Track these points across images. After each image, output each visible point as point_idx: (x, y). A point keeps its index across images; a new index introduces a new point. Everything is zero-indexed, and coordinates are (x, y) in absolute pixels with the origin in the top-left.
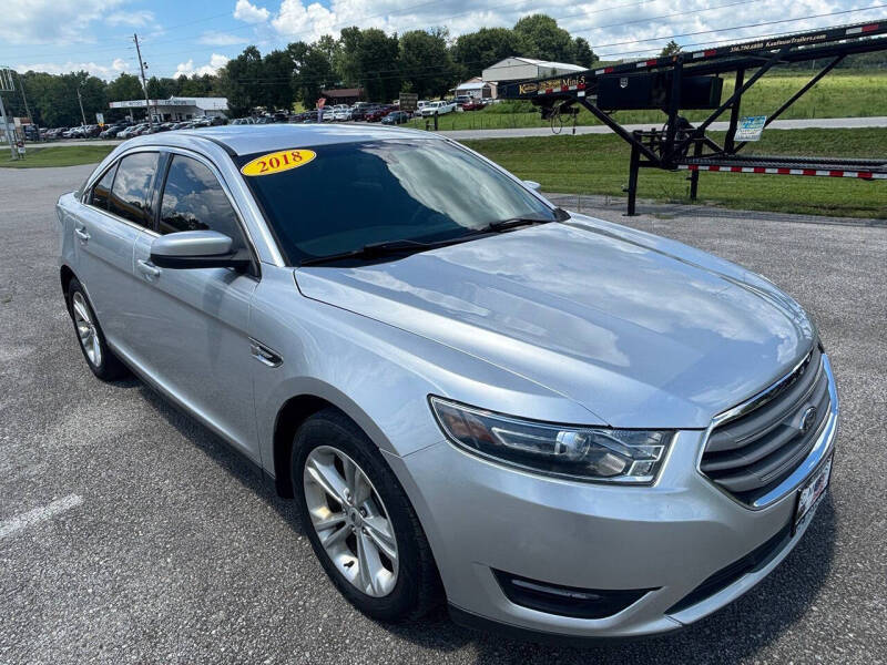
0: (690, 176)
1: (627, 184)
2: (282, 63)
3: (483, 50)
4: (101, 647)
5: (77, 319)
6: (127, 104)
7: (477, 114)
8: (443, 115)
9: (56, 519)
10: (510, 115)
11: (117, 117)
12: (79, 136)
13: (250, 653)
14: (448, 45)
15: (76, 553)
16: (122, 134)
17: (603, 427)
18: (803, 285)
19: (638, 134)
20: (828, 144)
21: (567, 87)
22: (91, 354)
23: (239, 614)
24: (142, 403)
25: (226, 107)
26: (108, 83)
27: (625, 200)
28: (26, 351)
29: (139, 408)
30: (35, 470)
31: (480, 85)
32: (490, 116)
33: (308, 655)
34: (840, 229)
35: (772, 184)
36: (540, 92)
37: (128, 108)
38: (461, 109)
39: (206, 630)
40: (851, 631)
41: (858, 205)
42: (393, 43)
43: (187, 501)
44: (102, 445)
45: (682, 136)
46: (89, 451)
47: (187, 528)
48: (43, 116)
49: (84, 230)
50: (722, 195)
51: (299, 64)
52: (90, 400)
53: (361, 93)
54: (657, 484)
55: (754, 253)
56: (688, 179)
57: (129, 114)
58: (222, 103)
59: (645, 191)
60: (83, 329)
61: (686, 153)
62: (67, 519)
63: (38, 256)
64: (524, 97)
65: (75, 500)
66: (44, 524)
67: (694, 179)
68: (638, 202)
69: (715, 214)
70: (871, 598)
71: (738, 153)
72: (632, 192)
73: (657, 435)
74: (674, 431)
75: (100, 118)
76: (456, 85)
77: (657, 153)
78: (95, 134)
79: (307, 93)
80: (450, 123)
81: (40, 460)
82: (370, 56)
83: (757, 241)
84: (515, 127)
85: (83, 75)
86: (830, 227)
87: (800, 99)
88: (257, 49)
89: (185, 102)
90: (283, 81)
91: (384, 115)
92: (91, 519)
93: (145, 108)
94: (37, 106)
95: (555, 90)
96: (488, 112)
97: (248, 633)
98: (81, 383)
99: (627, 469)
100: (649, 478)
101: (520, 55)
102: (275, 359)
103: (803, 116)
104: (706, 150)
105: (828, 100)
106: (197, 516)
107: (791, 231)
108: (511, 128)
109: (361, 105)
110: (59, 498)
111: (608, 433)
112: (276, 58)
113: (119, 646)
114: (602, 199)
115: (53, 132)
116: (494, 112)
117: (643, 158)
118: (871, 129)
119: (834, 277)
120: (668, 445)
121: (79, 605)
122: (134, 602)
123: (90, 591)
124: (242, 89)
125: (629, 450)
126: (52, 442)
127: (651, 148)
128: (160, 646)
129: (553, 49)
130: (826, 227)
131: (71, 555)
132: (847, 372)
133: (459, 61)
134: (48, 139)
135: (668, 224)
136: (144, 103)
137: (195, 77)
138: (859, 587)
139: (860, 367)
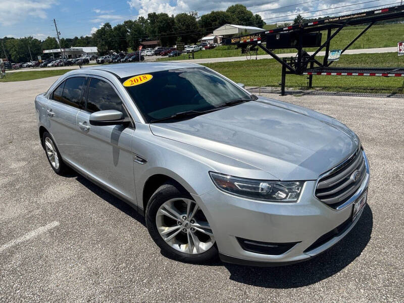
0: (309, 77)
1: (281, 81)
2: (121, 30)
3: (213, 21)
4: (77, 279)
5: (47, 149)
6: (51, 51)
7: (211, 50)
8: (196, 52)
9: (50, 231)
10: (227, 51)
11: (47, 57)
12: (29, 66)
13: (137, 278)
14: (197, 20)
15: (60, 244)
16: (50, 65)
17: (277, 181)
18: (358, 124)
19: (285, 59)
20: (369, 60)
21: (253, 39)
22: (54, 164)
23: (131, 264)
24: (78, 183)
25: (97, 51)
26: (42, 41)
27: (280, 89)
28: (23, 164)
29: (77, 186)
30: (37, 212)
31: (213, 37)
32: (218, 51)
33: (161, 278)
34: (375, 99)
35: (345, 80)
36: (241, 42)
37: (52, 53)
38: (204, 49)
39: (119, 271)
40: (376, 261)
41: (383, 88)
42: (172, 19)
43: (103, 222)
44: (64, 201)
45: (304, 60)
46: (59, 204)
47: (105, 233)
48: (13, 58)
49: (51, 111)
50: (323, 85)
51: (129, 31)
52: (55, 183)
53: (158, 42)
54: (299, 201)
55: (337, 111)
56: (308, 78)
57: (52, 56)
58: (94, 49)
59: (289, 84)
60: (50, 153)
61: (306, 67)
62: (54, 231)
63: (21, 122)
64: (234, 44)
65: (56, 223)
66: (45, 233)
67: (311, 78)
68: (286, 90)
69: (321, 94)
70: (384, 249)
71: (330, 66)
72: (283, 85)
73: (298, 183)
74: (304, 181)
75: (39, 58)
76: (201, 38)
77: (294, 68)
78: (37, 65)
79: (133, 43)
80: (199, 55)
81: (38, 208)
82: (162, 25)
83: (338, 105)
84: (229, 57)
85: (31, 38)
86: (370, 98)
87: (358, 39)
88: (110, 24)
89: (77, 49)
90: (122, 39)
91: (170, 52)
92: (64, 230)
93: (60, 53)
94: (10, 53)
95: (247, 41)
96: (216, 50)
97: (135, 271)
98: (50, 176)
99: (287, 197)
100: (295, 199)
101: (230, 23)
102: (144, 161)
103: (359, 48)
104: (315, 65)
105: (370, 39)
106: (108, 228)
107: (353, 100)
108: (227, 57)
109: (158, 49)
110: (49, 223)
111: (279, 183)
112: (119, 28)
113: (84, 278)
114: (269, 89)
115: (18, 65)
116: (219, 50)
117: (287, 70)
118: (389, 53)
119: (371, 120)
120: (302, 186)
121: (65, 263)
122: (87, 262)
123: (69, 258)
124: (104, 43)
125: (288, 189)
126: (42, 201)
127: (291, 66)
128: (101, 277)
129: (245, 20)
130: (369, 98)
131: (59, 245)
132: (377, 160)
133: (202, 27)
134: (16, 68)
135: (299, 99)
136: (59, 50)
137: (81, 37)
138: (379, 245)
139: (382, 158)
